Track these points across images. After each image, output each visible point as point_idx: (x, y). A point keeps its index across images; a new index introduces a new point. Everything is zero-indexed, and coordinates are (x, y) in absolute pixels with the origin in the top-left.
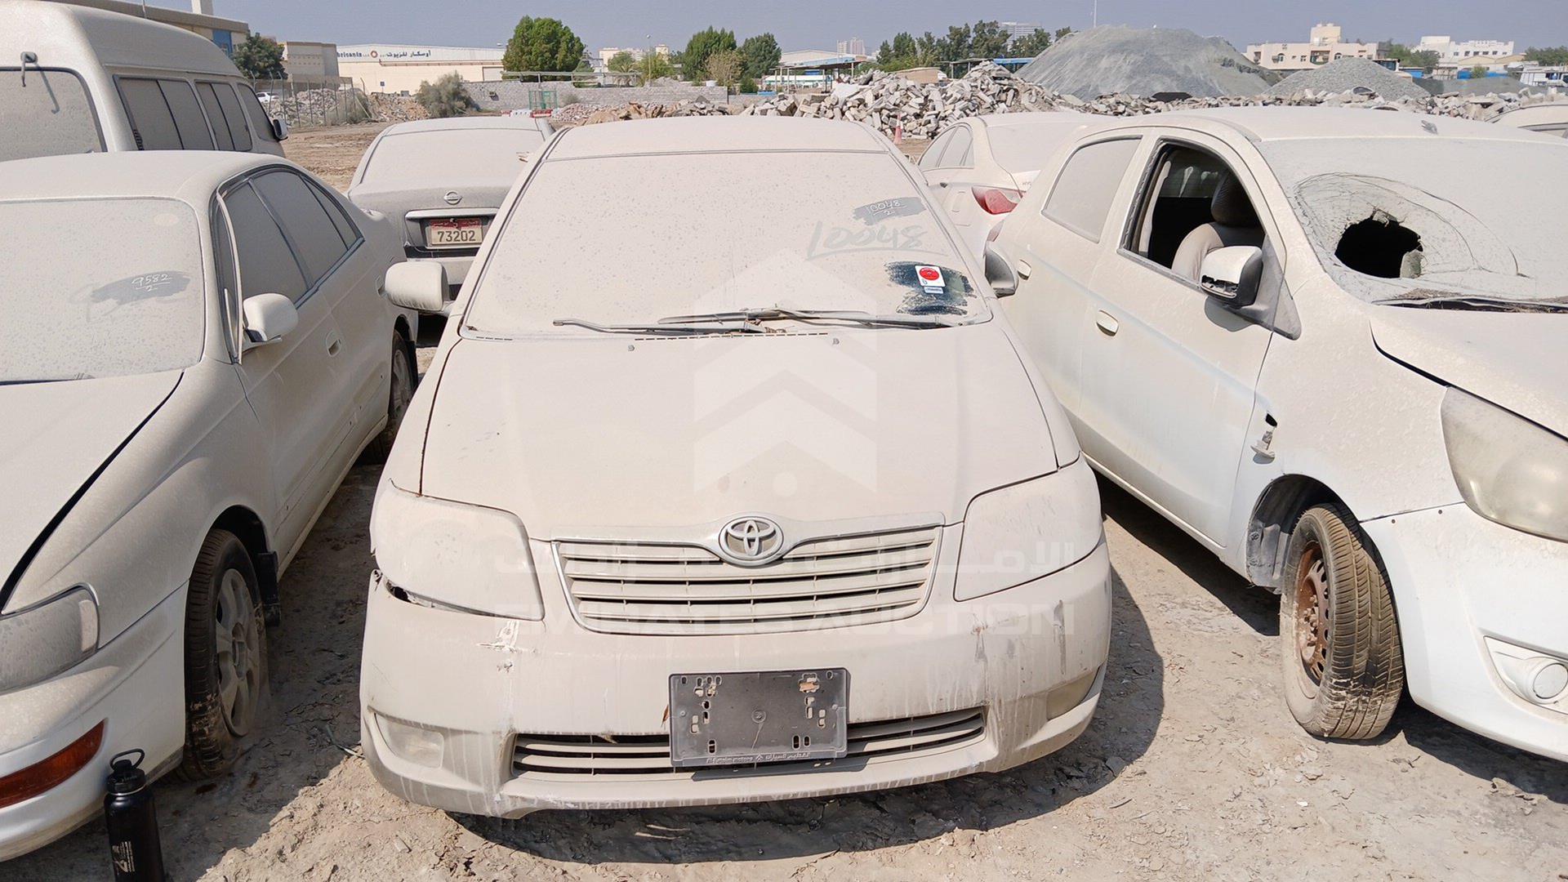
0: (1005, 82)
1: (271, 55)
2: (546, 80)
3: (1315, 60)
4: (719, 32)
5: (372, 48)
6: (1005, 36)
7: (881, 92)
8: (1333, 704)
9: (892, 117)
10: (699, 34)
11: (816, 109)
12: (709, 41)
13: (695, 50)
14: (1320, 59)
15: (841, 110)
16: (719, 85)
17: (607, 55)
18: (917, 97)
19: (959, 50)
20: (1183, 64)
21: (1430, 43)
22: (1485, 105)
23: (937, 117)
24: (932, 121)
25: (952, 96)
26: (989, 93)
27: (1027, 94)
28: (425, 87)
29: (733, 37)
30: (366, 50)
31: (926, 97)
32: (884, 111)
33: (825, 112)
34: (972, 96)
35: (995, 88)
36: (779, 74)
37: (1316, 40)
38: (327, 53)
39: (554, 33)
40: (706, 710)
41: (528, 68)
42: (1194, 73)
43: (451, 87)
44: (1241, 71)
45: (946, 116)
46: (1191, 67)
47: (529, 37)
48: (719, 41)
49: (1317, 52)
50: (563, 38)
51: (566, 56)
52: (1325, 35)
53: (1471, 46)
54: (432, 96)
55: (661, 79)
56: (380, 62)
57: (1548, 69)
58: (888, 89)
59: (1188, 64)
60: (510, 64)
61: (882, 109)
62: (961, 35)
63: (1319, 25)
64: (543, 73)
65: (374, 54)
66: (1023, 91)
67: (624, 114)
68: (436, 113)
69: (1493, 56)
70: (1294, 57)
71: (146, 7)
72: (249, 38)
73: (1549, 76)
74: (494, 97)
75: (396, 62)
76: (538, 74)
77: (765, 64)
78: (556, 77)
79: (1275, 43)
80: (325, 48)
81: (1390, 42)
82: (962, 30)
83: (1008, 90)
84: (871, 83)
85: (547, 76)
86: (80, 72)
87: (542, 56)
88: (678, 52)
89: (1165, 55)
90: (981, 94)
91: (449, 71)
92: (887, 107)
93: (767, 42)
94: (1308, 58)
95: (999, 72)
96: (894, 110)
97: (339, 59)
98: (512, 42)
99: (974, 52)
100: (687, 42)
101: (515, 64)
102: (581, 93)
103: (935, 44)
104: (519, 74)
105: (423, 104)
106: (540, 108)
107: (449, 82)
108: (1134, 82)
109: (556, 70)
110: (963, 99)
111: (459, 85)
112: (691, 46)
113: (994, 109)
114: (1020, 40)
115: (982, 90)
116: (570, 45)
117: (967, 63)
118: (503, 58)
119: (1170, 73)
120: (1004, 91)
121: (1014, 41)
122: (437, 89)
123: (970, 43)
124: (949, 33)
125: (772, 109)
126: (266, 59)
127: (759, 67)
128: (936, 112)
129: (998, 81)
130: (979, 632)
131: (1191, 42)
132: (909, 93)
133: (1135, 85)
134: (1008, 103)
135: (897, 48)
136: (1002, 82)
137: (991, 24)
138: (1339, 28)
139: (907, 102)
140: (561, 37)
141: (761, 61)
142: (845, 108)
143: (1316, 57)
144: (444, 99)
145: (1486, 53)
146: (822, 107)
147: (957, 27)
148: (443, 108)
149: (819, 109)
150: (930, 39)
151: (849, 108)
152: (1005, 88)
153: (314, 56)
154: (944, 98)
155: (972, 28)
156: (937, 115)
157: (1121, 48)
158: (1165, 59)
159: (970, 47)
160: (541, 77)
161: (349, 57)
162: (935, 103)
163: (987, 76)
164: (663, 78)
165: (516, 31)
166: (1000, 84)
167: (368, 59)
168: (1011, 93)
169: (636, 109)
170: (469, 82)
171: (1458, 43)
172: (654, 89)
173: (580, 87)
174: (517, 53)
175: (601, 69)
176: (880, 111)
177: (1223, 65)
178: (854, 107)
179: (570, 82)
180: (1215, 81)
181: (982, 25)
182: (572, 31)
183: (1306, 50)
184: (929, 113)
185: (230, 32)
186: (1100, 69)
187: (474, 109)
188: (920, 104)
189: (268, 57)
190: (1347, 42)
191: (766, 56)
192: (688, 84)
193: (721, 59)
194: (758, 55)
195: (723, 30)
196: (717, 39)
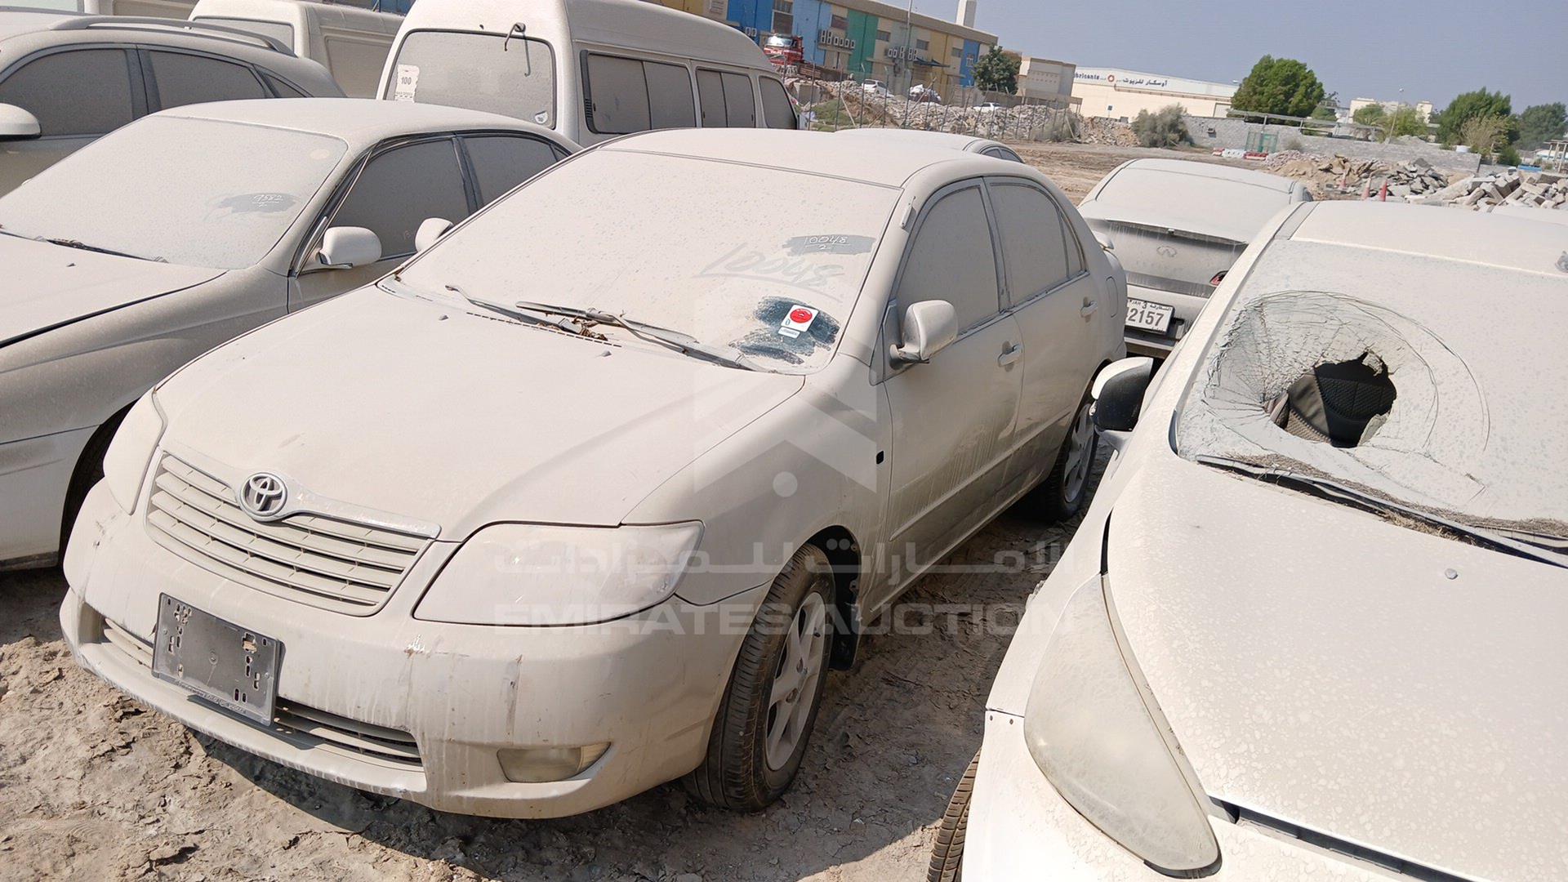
1: (1007, 69)
2: (1272, 123)
4: (1493, 94)
5: (1111, 72)
10: (1468, 95)
12: (1478, 103)
13: (1457, 111)
16: (1473, 152)
17: (1358, 105)
28: (1143, 116)
29: (1509, 101)
30: (1104, 73)
36: (1553, 149)
38: (1066, 72)
39: (1294, 76)
40: (180, 635)
41: (1256, 109)
43: (1169, 119)
47: (1266, 77)
48: (1490, 104)
50: (1304, 82)
51: (1301, 101)
54: (1147, 125)
55: (1406, 137)
56: (1115, 86)
60: (1239, 102)
64: (1271, 116)
65: (1111, 79)
67: (1325, 166)
68: (1147, 142)
71: (911, 13)
72: (992, 50)
74: (1212, 133)
75: (1131, 88)
76: (1265, 116)
78: (1284, 121)
80: (1065, 68)
85: (1275, 119)
86: (551, 42)
87: (1275, 98)
88: (1440, 111)
91: (1172, 102)
93: (1554, 112)
97: (1075, 79)
98: (1247, 81)
100: (1451, 102)
101: (1244, 104)
102: (1307, 141)
104: (1245, 113)
105: (1136, 131)
106: (1256, 151)
107: (1170, 113)
109: (1286, 114)
111: (1179, 117)
112: (1453, 106)
116: (1309, 90)
118: (1233, 96)
122: (1153, 118)
126: (1002, 72)
127: (1536, 138)
130: (410, 654)
140: (1302, 80)
141: (1540, 133)
144: (1159, 129)
148: (1155, 138)
153: (1052, 74)
160: (1268, 119)
161: (1087, 79)
164: (1409, 136)
165: (1253, 71)
167: (1104, 82)
169: (1340, 162)
170: (1190, 116)
172: (1392, 146)
173: (1311, 135)
174: (1249, 93)
175: (1344, 119)
179: (1298, 128)
182: (1316, 76)
185: (981, 43)
187: (1188, 143)
189: (1004, 70)
191: (1548, 127)
192: (1437, 147)
193: (1483, 124)
194: (1539, 126)
195: (1498, 94)
196: (1490, 102)
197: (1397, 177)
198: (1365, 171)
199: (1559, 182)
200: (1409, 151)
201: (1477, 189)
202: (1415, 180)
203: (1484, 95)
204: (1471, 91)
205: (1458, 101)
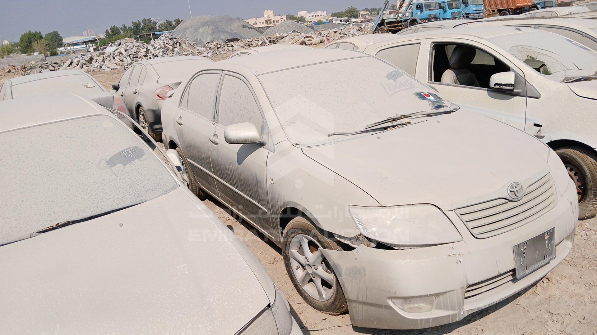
0: (175, 40)
3: (267, 23)
4: (34, 32)
6: (155, 23)
7: (127, 48)
8: (593, 207)
9: (135, 57)
10: (25, 34)
11: (102, 58)
12: (30, 36)
13: (24, 41)
14: (269, 23)
15: (113, 57)
16: (40, 54)
18: (143, 49)
19: (138, 30)
20: (229, 28)
21: (301, 14)
22: (335, 32)
23: (153, 56)
24: (152, 58)
25: (157, 47)
26: (170, 45)
27: (184, 44)
29: (41, 34)
31: (147, 49)
32: (131, 55)
33: (106, 58)
34: (164, 46)
35: (172, 43)
37: (266, 16)
42: (234, 31)
44: (249, 29)
45: (157, 55)
46: (233, 29)
49: (267, 20)
52: (269, 14)
53: (314, 14)
55: (11, 55)
57: (340, 19)
58: (130, 47)
59: (231, 28)
61: (130, 55)
62: (137, 24)
63: (266, 11)
66: (182, 43)
67: (8, 70)
69: (321, 16)
70: (260, 23)
73: (341, 21)
77: (56, 43)
79: (253, 18)
81: (289, 14)
82: (138, 23)
83: (176, 43)
84: (121, 45)
88: (14, 43)
89: (222, 25)
90: (167, 45)
92: (132, 54)
93: (55, 34)
94: (265, 23)
95: (172, 37)
96: (135, 54)
99: (144, 31)
100: (19, 38)
103: (128, 29)
108: (214, 36)
110: (161, 48)
112: (21, 39)
113: (174, 50)
114: (161, 24)
115: (167, 44)
117: (145, 35)
119: (226, 32)
120: (175, 43)
121: (159, 25)
123: (142, 27)
124: (132, 24)
125: (82, 60)
128: (152, 54)
129: (172, 40)
131: (231, 20)
132: (139, 47)
133: (214, 37)
134: (178, 48)
135: (112, 31)
136: (174, 40)
137: (149, 19)
138: (272, 11)
139: (139, 51)
141: (54, 42)
142: (114, 56)
143: (267, 22)
145: (318, 16)
146: (104, 57)
147: (135, 22)
149: (103, 58)
150: (125, 27)
151: (116, 56)
152: (175, 42)
154: (154, 48)
155: (141, 22)
156: (153, 55)
157: (206, 24)
158: (223, 27)
159: (142, 29)
162: (151, 50)
163: (167, 38)
164: (12, 54)
166: (173, 41)
168: (178, 44)
169: (13, 68)
171: (309, 13)
176: (129, 56)
177: (243, 27)
178: (118, 55)
180: (242, 33)
181: (144, 21)
183: (263, 20)
184: (150, 54)
186: (200, 33)
188: (145, 52)
190: (276, 16)
191: (56, 40)
192: (25, 56)
193: (39, 43)
194: (52, 40)
195: (36, 31)
196: (34, 35)
197: (42, 67)
198: (24, 68)
199: (105, 54)
200: (17, 59)
201: (80, 63)
202: (49, 66)
203: (31, 33)
204: (25, 33)
205: (22, 37)
